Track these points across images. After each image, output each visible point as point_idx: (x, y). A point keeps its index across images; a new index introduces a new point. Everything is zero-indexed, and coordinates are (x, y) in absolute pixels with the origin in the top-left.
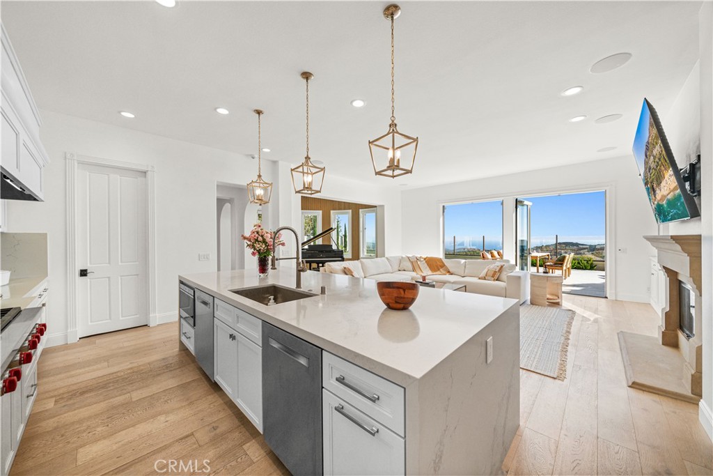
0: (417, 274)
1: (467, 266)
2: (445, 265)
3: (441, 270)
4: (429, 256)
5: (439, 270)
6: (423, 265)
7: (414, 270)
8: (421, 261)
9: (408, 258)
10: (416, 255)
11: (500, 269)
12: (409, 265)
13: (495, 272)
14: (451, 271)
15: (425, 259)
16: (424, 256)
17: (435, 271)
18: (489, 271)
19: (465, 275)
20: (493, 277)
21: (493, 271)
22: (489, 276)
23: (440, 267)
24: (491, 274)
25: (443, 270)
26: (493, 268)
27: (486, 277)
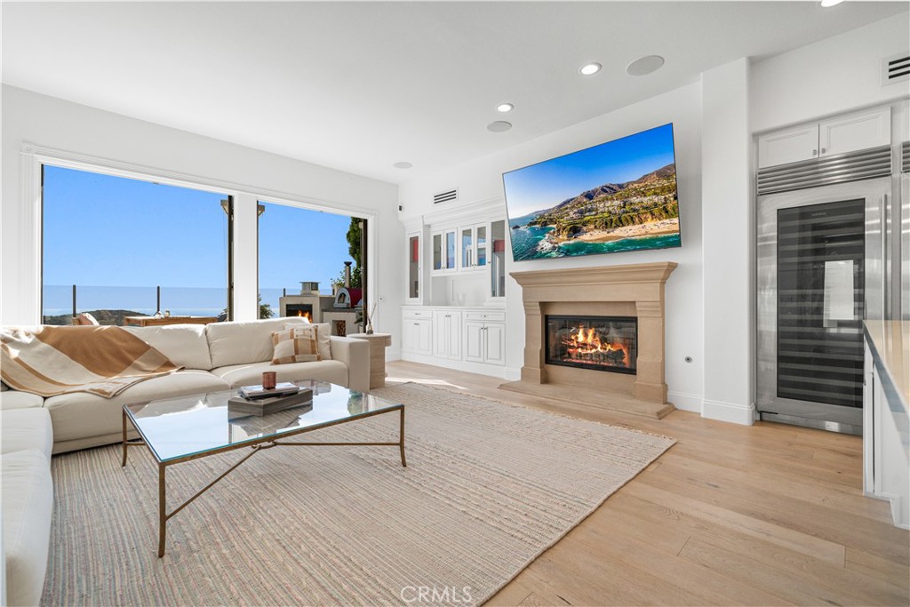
0: (46, 394)
1: (213, 342)
2: (149, 348)
3: (136, 362)
5: (128, 363)
6: (46, 360)
7: (8, 384)
8: (22, 344)
14: (172, 359)
17: (115, 371)
18: (299, 342)
19: (215, 365)
20: (314, 352)
21: (307, 340)
22: (305, 352)
23: (130, 357)
24: (307, 346)
25: (145, 361)
26: (304, 335)
27: (296, 356)
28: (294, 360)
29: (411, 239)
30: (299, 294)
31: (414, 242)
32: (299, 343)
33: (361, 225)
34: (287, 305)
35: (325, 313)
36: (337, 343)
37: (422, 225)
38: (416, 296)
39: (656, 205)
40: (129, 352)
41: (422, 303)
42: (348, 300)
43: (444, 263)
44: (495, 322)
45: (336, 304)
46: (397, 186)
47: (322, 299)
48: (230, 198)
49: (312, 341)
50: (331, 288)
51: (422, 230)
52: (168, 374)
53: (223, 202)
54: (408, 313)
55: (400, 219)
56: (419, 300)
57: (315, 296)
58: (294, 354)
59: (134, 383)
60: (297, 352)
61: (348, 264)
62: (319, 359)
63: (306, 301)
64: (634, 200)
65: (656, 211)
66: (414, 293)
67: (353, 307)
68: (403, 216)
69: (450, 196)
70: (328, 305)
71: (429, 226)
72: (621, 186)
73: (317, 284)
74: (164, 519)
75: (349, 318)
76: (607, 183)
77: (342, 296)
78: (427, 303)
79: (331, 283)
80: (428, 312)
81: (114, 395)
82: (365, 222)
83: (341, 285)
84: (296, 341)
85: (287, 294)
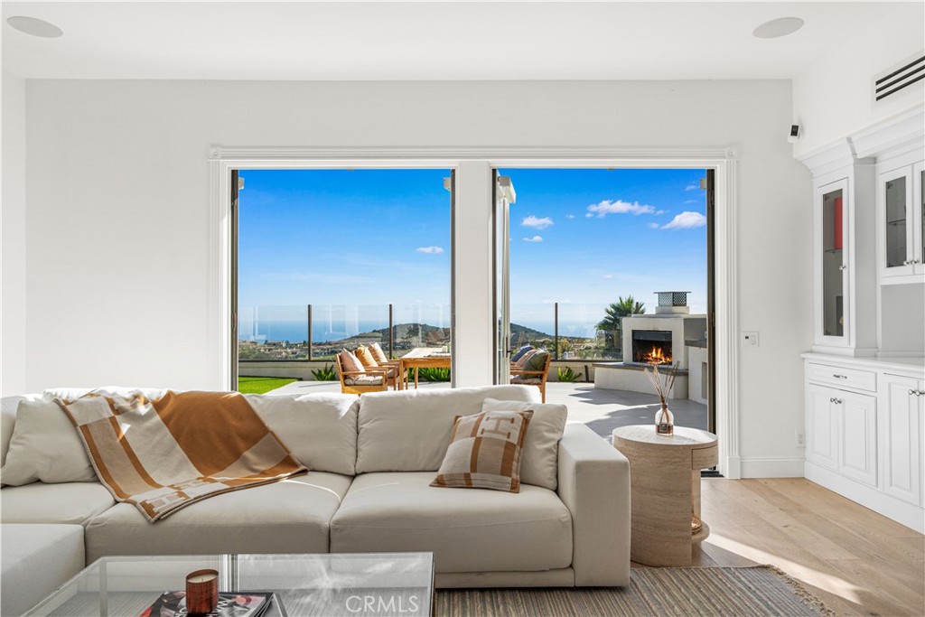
0: (120, 497)
1: (364, 426)
2: (264, 430)
3: (247, 454)
4: (179, 389)
5: (237, 455)
6: (150, 440)
7: (97, 472)
8: (134, 418)
9: (63, 406)
10: (110, 390)
11: (524, 431)
12: (71, 449)
13: (509, 447)
14: (297, 452)
15: (159, 406)
16: (157, 392)
17: (220, 466)
18: (482, 446)
19: (359, 469)
20: (505, 471)
21: (498, 442)
22: (488, 470)
23: (241, 444)
24: (493, 456)
25: (259, 454)
26: (496, 431)
27: (473, 476)
28: (468, 484)
29: (826, 197)
30: (655, 312)
31: (833, 204)
32: (483, 448)
34: (634, 332)
36: (564, 453)
37: (851, 161)
38: (838, 331)
40: (242, 437)
41: (852, 352)
43: (913, 250)
46: (791, 80)
49: (509, 446)
51: (850, 173)
52: (276, 480)
54: (817, 371)
55: (795, 156)
56: (845, 343)
57: (679, 316)
58: (469, 471)
59: (198, 499)
60: (474, 467)
62: (515, 487)
63: (662, 325)
66: (833, 325)
68: (801, 146)
71: (871, 161)
73: (684, 295)
78: (866, 351)
80: (864, 374)
81: (159, 519)
82: (711, 176)
84: (478, 441)
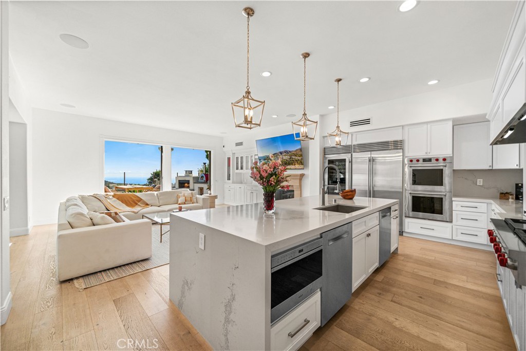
1: (160, 197)
2: (142, 199)
3: (139, 204)
5: (137, 204)
6: (115, 203)
8: (110, 198)
9: (95, 197)
14: (148, 203)
15: (114, 196)
17: (133, 206)
19: (160, 205)
20: (191, 201)
22: (188, 201)
23: (137, 202)
25: (141, 203)
26: (188, 196)
28: (185, 204)
30: (184, 175)
31: (229, 159)
32: (187, 198)
33: (208, 153)
34: (179, 181)
35: (195, 184)
36: (199, 198)
37: (231, 153)
38: (230, 180)
39: (299, 160)
40: (137, 201)
41: (231, 182)
42: (204, 179)
43: (240, 168)
44: (255, 190)
45: (200, 180)
46: (223, 138)
47: (194, 178)
48: (162, 147)
49: (191, 197)
50: (198, 173)
51: (231, 155)
52: (148, 207)
53: (159, 148)
54: (226, 186)
55: (224, 151)
57: (191, 176)
59: (141, 210)
60: (186, 201)
61: (205, 164)
62: (193, 203)
63: (187, 179)
64: (293, 157)
65: (299, 162)
66: (229, 179)
67: (206, 182)
68: (225, 149)
69: (241, 144)
70: (196, 180)
71: (234, 153)
72: (290, 152)
73: (191, 171)
74: (161, 235)
75: (205, 186)
76: (286, 150)
77: (202, 177)
78: (233, 183)
79: (198, 170)
80: (233, 186)
82: (210, 152)
83: (202, 171)
84: (185, 197)
85: (179, 175)
